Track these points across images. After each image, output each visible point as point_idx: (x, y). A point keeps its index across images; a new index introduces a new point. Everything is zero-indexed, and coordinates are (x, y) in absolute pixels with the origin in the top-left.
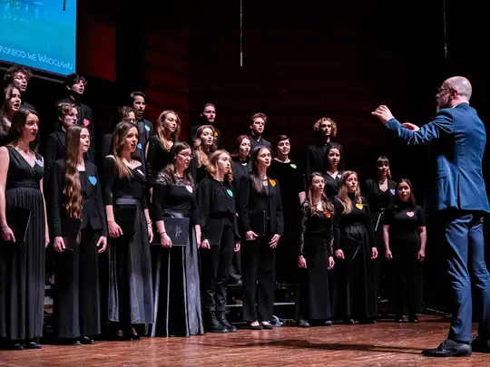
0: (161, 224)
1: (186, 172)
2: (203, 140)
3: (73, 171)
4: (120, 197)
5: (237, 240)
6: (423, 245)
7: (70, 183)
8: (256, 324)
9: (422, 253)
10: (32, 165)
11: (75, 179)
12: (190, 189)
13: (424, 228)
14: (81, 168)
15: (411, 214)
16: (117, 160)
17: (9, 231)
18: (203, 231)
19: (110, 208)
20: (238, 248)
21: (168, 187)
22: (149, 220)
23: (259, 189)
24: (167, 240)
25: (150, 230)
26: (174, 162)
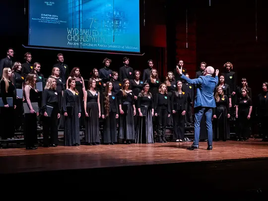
0: (139, 109)
1: (148, 92)
2: (168, 77)
3: (107, 95)
4: (124, 102)
5: (169, 113)
6: (250, 113)
7: (106, 99)
8: (178, 140)
9: (249, 116)
10: (94, 95)
11: (107, 98)
12: (149, 97)
13: (251, 107)
14: (110, 94)
15: (245, 102)
16: (123, 91)
17: (87, 114)
18: (155, 111)
19: (120, 106)
20: (169, 115)
21: (142, 97)
22: (135, 108)
23: (177, 95)
24: (141, 114)
25: (135, 111)
26: (144, 89)
